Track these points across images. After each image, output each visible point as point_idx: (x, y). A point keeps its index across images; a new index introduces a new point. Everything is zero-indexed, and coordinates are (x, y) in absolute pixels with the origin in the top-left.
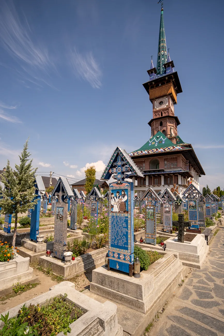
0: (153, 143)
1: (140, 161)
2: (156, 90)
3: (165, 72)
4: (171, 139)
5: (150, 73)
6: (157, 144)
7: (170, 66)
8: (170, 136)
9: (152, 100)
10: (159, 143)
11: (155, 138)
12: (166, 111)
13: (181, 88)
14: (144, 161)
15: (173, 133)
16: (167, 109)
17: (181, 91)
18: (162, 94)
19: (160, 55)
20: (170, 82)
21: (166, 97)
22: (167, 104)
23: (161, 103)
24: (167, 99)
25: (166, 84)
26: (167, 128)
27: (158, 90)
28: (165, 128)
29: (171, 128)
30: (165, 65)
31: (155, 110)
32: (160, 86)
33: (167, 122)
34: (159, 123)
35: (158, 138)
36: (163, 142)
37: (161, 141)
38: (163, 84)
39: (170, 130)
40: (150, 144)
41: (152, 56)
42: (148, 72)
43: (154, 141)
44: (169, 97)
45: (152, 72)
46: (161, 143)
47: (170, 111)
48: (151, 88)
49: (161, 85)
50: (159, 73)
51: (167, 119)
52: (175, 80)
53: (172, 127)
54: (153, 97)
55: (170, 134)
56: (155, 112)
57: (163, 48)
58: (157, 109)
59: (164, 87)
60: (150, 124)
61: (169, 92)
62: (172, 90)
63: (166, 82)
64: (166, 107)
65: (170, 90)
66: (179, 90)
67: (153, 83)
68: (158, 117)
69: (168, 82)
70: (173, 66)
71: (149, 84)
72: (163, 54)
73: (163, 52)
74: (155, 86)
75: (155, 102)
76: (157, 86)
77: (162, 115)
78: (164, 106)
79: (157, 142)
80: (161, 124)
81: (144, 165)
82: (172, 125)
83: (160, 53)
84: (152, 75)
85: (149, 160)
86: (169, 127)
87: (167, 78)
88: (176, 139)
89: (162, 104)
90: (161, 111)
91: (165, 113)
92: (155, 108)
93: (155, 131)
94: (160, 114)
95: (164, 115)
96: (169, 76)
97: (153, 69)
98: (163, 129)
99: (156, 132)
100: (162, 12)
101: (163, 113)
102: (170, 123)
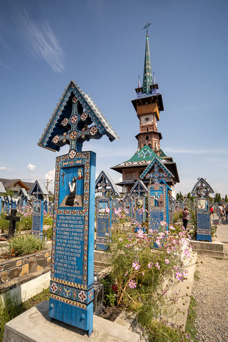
0: (141, 155)
1: (130, 171)
2: (143, 107)
3: (151, 92)
4: (156, 152)
5: (138, 91)
6: (145, 156)
7: (155, 88)
8: (154, 149)
9: (139, 116)
10: (147, 155)
11: (142, 150)
12: (151, 127)
13: (163, 107)
14: (134, 171)
15: (157, 147)
16: (153, 125)
17: (163, 110)
18: (148, 112)
19: (146, 76)
20: (155, 102)
21: (152, 115)
22: (152, 121)
23: (147, 119)
24: (152, 116)
25: (151, 103)
26: (152, 142)
27: (145, 108)
28: (150, 142)
29: (155, 143)
30: (151, 86)
31: (141, 125)
32: (147, 105)
33: (152, 137)
34: (145, 137)
35: (145, 151)
36: (150, 155)
37: (148, 154)
38: (149, 103)
39: (155, 144)
40: (139, 156)
41: (139, 76)
42: (136, 90)
43: (142, 153)
44: (154, 115)
45: (139, 91)
46: (148, 155)
47: (154, 127)
48: (138, 105)
49: (148, 103)
50: (145, 92)
51: (153, 135)
52: (159, 101)
53: (157, 142)
54: (140, 113)
55: (155, 148)
56: (142, 127)
57: (149, 70)
58: (144, 124)
59: (150, 106)
60: (137, 137)
61: (154, 111)
62: (157, 109)
63: (151, 102)
64: (151, 123)
65: (155, 109)
66: (161, 109)
67: (141, 101)
68: (144, 131)
69: (154, 102)
70: (157, 88)
71: (136, 101)
72: (148, 75)
73: (148, 73)
74: (142, 104)
75: (142, 118)
76: (144, 104)
77: (148, 130)
78: (150, 123)
79: (145, 154)
80: (147, 138)
81: (134, 174)
82: (156, 140)
83: (145, 74)
84: (139, 93)
85: (139, 170)
86: (154, 142)
87: (152, 98)
88: (160, 152)
89: (148, 121)
90: (148, 127)
91: (150, 128)
92: (142, 123)
93: (142, 144)
94: (146, 129)
95: (149, 130)
96: (155, 97)
97: (140, 88)
98: (149, 143)
99: (142, 146)
100: (147, 37)
101: (149, 128)
102: (155, 138)
